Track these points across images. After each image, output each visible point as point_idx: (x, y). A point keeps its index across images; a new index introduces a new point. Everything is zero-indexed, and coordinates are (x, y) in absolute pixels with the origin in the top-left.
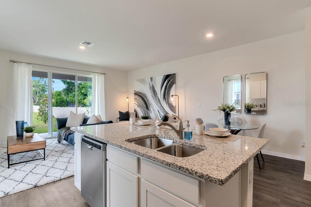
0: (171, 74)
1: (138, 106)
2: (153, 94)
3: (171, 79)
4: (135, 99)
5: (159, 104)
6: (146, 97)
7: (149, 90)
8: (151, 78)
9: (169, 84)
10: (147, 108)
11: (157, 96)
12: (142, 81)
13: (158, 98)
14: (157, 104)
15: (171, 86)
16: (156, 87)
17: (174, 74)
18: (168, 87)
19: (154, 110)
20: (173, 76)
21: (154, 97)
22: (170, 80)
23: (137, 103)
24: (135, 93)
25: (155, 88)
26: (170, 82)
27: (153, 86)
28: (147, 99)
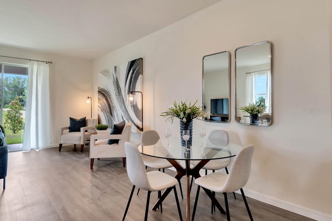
0: (136, 60)
1: (102, 111)
2: (117, 91)
3: (136, 67)
4: (99, 99)
5: (123, 106)
6: (110, 96)
7: (113, 86)
8: (115, 67)
9: (134, 75)
10: (111, 114)
11: (121, 95)
12: (105, 72)
13: (123, 98)
14: (121, 106)
15: (136, 78)
16: (120, 80)
17: (139, 59)
18: (133, 79)
19: (117, 116)
20: (139, 63)
21: (118, 97)
22: (135, 69)
23: (100, 106)
24: (99, 91)
25: (119, 82)
26: (135, 72)
27: (117, 79)
28: (110, 98)
